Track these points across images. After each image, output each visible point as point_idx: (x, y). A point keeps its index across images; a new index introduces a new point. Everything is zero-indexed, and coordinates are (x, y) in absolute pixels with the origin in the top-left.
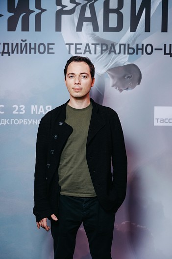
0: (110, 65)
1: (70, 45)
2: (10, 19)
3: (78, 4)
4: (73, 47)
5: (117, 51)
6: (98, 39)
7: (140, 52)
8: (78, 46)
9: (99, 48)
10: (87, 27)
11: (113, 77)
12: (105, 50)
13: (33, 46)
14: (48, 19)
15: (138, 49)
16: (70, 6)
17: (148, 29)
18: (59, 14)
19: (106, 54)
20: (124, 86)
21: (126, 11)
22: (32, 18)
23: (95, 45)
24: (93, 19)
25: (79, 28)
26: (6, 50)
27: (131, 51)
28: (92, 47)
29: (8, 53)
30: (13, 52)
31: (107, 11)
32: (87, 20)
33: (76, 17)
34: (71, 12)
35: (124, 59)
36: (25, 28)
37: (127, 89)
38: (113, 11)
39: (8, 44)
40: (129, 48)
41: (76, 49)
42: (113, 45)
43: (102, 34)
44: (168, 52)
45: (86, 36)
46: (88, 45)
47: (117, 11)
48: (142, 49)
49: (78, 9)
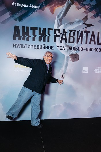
0: (70, 54)
1: (58, 47)
2: (39, 37)
3: (61, 34)
4: (59, 48)
5: (73, 49)
6: (67, 45)
7: (79, 50)
8: (61, 47)
9: (67, 48)
10: (64, 41)
11: (71, 57)
12: (69, 49)
13: (47, 47)
14: (52, 38)
15: (79, 49)
16: (59, 34)
17: (82, 43)
18: (55, 37)
19: (69, 50)
20: (74, 60)
21: (75, 37)
22: (47, 37)
23: (66, 47)
24: (66, 39)
25: (61, 42)
26: (38, 48)
27: (77, 49)
28: (65, 48)
29: (39, 48)
30: (40, 48)
31: (70, 36)
32: (64, 39)
33: (60, 37)
34: (59, 36)
35: (74, 52)
36: (44, 40)
37: (75, 61)
38: (72, 36)
39: (39, 46)
40: (76, 49)
41: (60, 48)
42: (71, 47)
43: (68, 44)
44: (87, 50)
45: (63, 44)
46: (64, 47)
47: (73, 37)
48: (80, 49)
49: (61, 35)
